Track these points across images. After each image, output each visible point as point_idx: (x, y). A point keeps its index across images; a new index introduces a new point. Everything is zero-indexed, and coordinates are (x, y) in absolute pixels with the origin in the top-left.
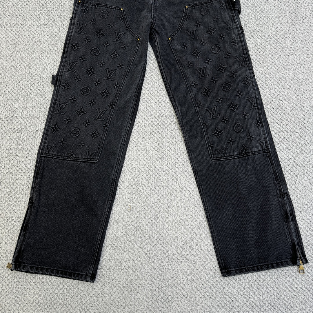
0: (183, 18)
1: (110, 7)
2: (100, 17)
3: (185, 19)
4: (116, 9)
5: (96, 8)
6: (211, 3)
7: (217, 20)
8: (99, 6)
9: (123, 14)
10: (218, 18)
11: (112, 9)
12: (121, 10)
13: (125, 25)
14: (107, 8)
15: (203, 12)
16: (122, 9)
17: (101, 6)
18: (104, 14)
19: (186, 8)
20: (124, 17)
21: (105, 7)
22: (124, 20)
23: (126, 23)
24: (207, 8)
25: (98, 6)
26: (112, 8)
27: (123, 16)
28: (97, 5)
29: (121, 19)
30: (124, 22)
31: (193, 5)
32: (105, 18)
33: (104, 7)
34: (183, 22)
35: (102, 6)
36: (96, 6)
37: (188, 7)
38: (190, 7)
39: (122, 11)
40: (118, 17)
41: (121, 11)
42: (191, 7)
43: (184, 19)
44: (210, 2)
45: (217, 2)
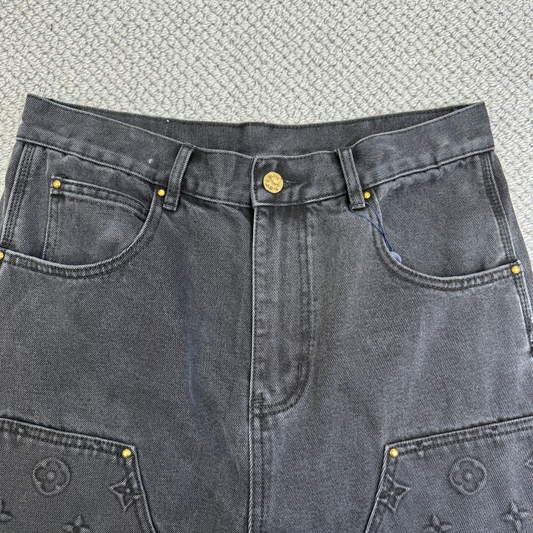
0: (380, 503)
1: (79, 443)
2: (34, 486)
3: (386, 505)
4: (101, 450)
5: (15, 444)
6: (495, 442)
7: (518, 523)
8: (33, 433)
9: (132, 474)
10: (524, 515)
11: (87, 451)
12: (125, 460)
13: (140, 523)
14: (63, 448)
15: (459, 478)
16: (126, 453)
17: (39, 438)
18: (51, 476)
19: (389, 454)
20: (135, 486)
21: (56, 443)
22: (135, 501)
23: (141, 513)
24: (477, 463)
25: (26, 434)
26: (84, 447)
27: (129, 484)
28: (21, 430)
29: (121, 496)
30: (136, 511)
31: (418, 444)
32: (55, 495)
33: (52, 442)
34: (378, 520)
35: (43, 435)
36: (16, 432)
37: (400, 454)
38: (407, 452)
39: (129, 463)
40: (112, 488)
41: (121, 462)
42: (411, 451)
43: (382, 508)
44: (491, 435)
45: (520, 439)
